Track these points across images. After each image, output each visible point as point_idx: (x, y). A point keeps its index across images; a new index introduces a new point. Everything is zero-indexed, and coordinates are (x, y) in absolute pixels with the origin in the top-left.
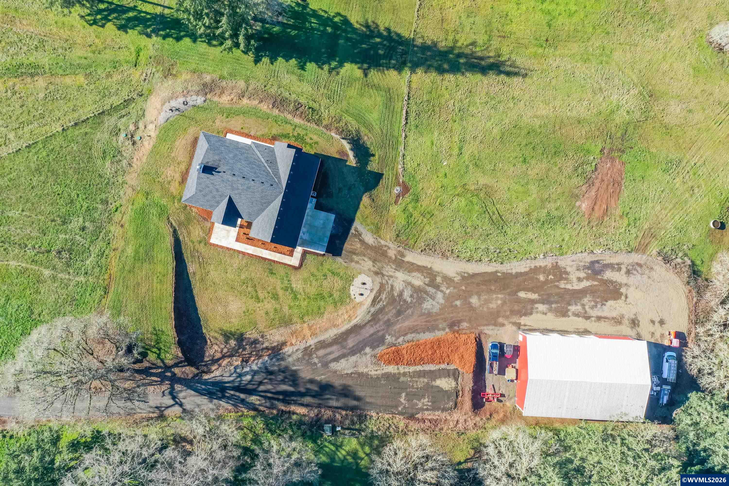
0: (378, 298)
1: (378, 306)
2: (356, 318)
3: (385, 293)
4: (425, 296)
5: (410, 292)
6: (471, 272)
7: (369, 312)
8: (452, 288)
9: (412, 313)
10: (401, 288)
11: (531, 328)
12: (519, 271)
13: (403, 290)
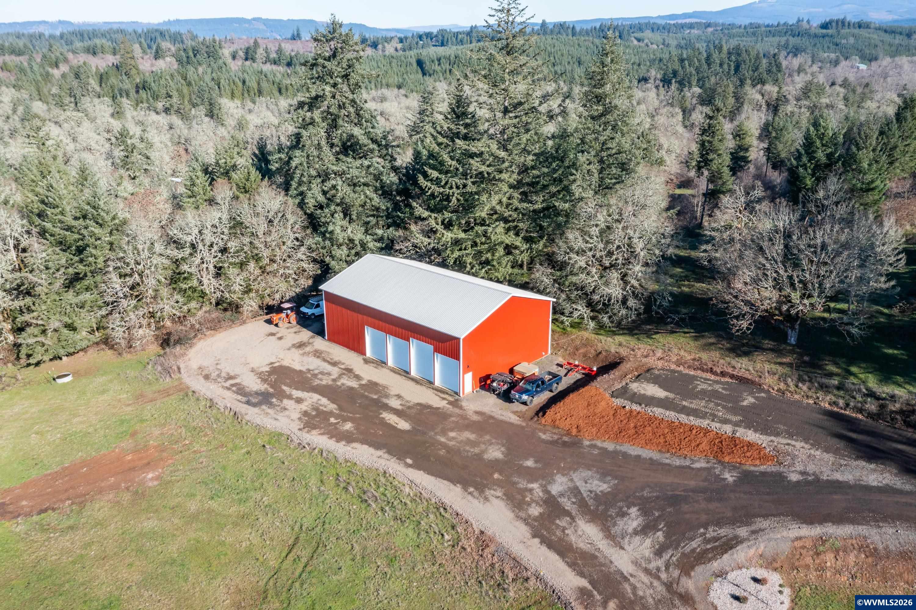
0: (715, 548)
1: (723, 532)
2: (799, 538)
3: (688, 549)
4: (590, 502)
5: (621, 523)
6: (458, 489)
7: (753, 532)
8: (520, 486)
9: (643, 489)
10: (637, 539)
11: (439, 394)
12: (372, 450)
13: (636, 532)
